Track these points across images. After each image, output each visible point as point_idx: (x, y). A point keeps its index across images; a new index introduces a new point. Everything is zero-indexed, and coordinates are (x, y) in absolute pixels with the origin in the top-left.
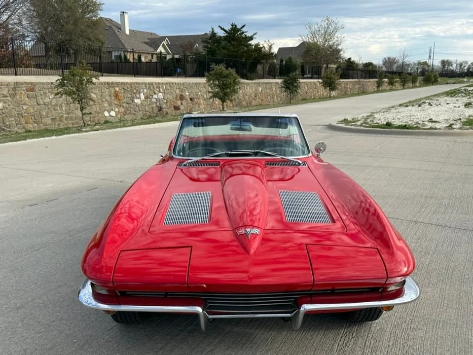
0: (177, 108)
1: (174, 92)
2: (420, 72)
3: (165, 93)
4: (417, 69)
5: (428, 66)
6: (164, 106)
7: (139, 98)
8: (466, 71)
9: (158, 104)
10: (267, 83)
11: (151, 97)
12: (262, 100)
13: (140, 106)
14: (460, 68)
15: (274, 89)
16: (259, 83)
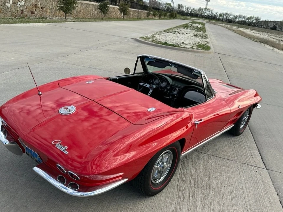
0: (33, 13)
1: (31, 2)
2: (167, 9)
3: (25, 2)
4: (165, 7)
5: (171, 6)
6: (25, 10)
7: (9, 3)
8: (190, 12)
9: (21, 8)
10: (87, 4)
11: (16, 3)
12: (84, 14)
13: (9, 9)
14: (187, 11)
15: (91, 9)
16: (83, 3)
